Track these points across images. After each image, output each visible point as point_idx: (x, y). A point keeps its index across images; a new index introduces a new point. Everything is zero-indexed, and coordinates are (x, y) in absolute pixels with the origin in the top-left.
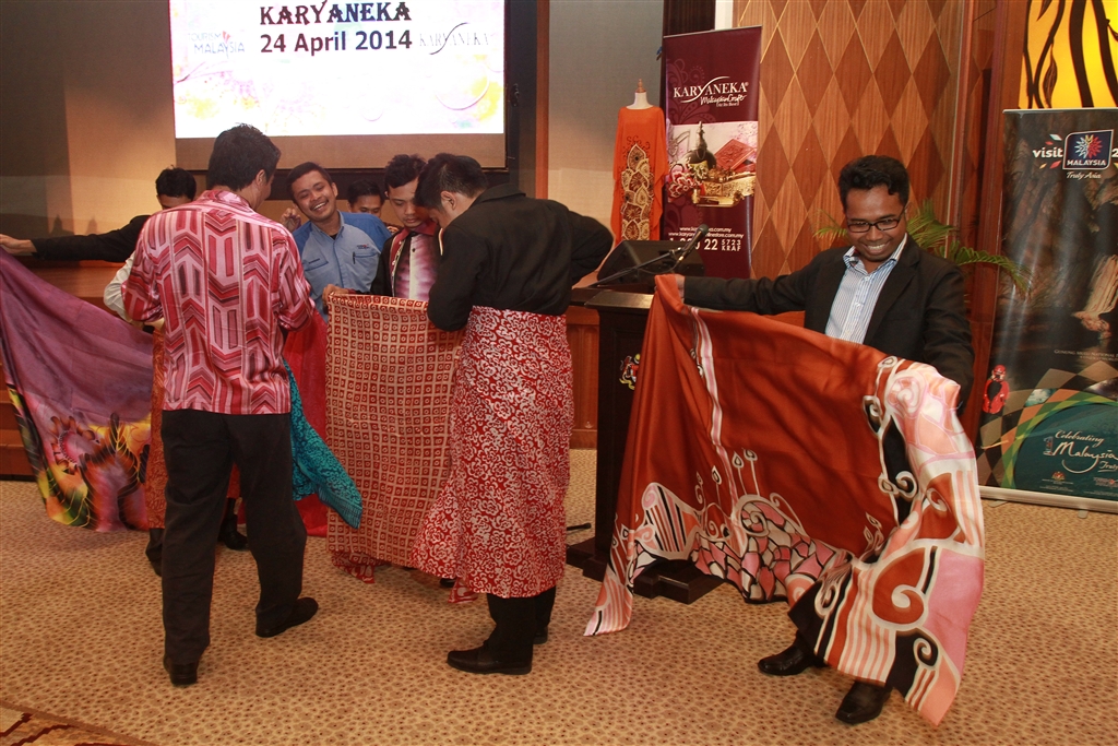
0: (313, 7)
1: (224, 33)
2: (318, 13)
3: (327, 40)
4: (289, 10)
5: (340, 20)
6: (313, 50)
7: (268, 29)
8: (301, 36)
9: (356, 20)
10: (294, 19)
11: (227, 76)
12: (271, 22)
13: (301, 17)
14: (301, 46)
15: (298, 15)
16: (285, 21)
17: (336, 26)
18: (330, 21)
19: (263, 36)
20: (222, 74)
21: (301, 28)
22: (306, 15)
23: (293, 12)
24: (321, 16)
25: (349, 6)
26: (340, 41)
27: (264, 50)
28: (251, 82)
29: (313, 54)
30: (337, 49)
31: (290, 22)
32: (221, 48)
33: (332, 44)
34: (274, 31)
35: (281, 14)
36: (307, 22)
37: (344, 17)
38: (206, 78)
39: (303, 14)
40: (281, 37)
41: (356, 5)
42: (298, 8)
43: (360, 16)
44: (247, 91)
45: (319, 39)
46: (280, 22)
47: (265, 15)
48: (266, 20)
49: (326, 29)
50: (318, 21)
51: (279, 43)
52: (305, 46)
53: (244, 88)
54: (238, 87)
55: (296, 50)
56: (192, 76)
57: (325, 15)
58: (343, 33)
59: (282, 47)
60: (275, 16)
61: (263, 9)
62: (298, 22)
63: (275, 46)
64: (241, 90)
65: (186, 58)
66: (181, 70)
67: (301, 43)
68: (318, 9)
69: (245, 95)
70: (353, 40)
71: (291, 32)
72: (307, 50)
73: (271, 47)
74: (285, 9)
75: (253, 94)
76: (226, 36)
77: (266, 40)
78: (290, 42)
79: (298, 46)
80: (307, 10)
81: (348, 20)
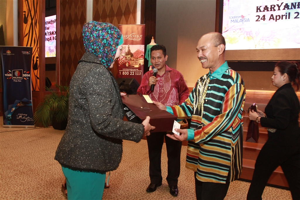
0: (278, 5)
1: (242, 16)
2: (279, 7)
3: (282, 16)
4: (268, 7)
5: (288, 9)
6: (276, 20)
7: (259, 14)
8: (272, 15)
9: (295, 8)
10: (269, 9)
11: (242, 30)
12: (260, 11)
13: (273, 9)
14: (272, 19)
15: (271, 8)
16: (266, 11)
17: (286, 11)
18: (284, 9)
19: (257, 16)
20: (240, 29)
21: (272, 12)
22: (275, 8)
23: (269, 7)
24: (280, 8)
25: (292, 4)
26: (288, 16)
27: (257, 21)
28: (251, 31)
29: (276, 21)
30: (286, 18)
31: (268, 11)
32: (241, 21)
33: (284, 17)
34: (261, 14)
35: (264, 8)
36: (274, 10)
37: (290, 7)
38: (234, 31)
39: (273, 8)
40: (264, 16)
41: (296, 3)
42: (271, 6)
43: (297, 7)
44: (249, 34)
45: (279, 16)
46: (264, 11)
47: (258, 9)
48: (259, 11)
49: (282, 12)
50: (279, 9)
51: (263, 18)
52: (273, 19)
53: (248, 33)
54: (246, 33)
55: (270, 20)
56: (229, 30)
57: (282, 7)
58: (289, 13)
59: (264, 19)
60: (262, 9)
61: (257, 7)
62: (271, 10)
63: (261, 19)
64: (247, 34)
65: (227, 25)
66: (225, 28)
67: (272, 17)
68: (280, 5)
69: (248, 36)
70: (293, 15)
71: (268, 14)
72: (274, 19)
73: (260, 19)
74: (266, 6)
75: (251, 35)
76: (243, 17)
77: (258, 17)
78: (267, 17)
79: (270, 19)
80: (275, 6)
81: (292, 8)
